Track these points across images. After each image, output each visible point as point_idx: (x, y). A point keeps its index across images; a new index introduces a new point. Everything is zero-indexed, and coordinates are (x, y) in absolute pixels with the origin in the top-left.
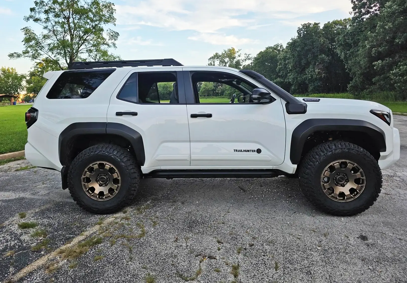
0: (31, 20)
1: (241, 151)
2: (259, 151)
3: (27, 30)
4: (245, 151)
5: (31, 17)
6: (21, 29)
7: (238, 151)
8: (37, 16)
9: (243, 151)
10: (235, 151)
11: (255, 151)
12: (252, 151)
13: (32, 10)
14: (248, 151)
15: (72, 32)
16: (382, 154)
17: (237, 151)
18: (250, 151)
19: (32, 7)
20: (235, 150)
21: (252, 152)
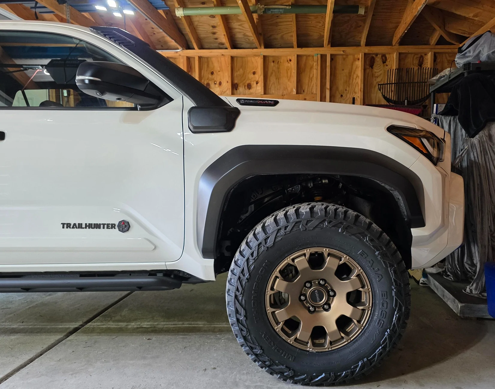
1: (80, 226)
2: (124, 226)
4: (90, 226)
7: (73, 228)
9: (84, 226)
10: (65, 226)
11: (113, 226)
12: (106, 226)
14: (97, 226)
16: (415, 232)
17: (68, 226)
18: (102, 226)
20: (63, 224)
21: (107, 228)
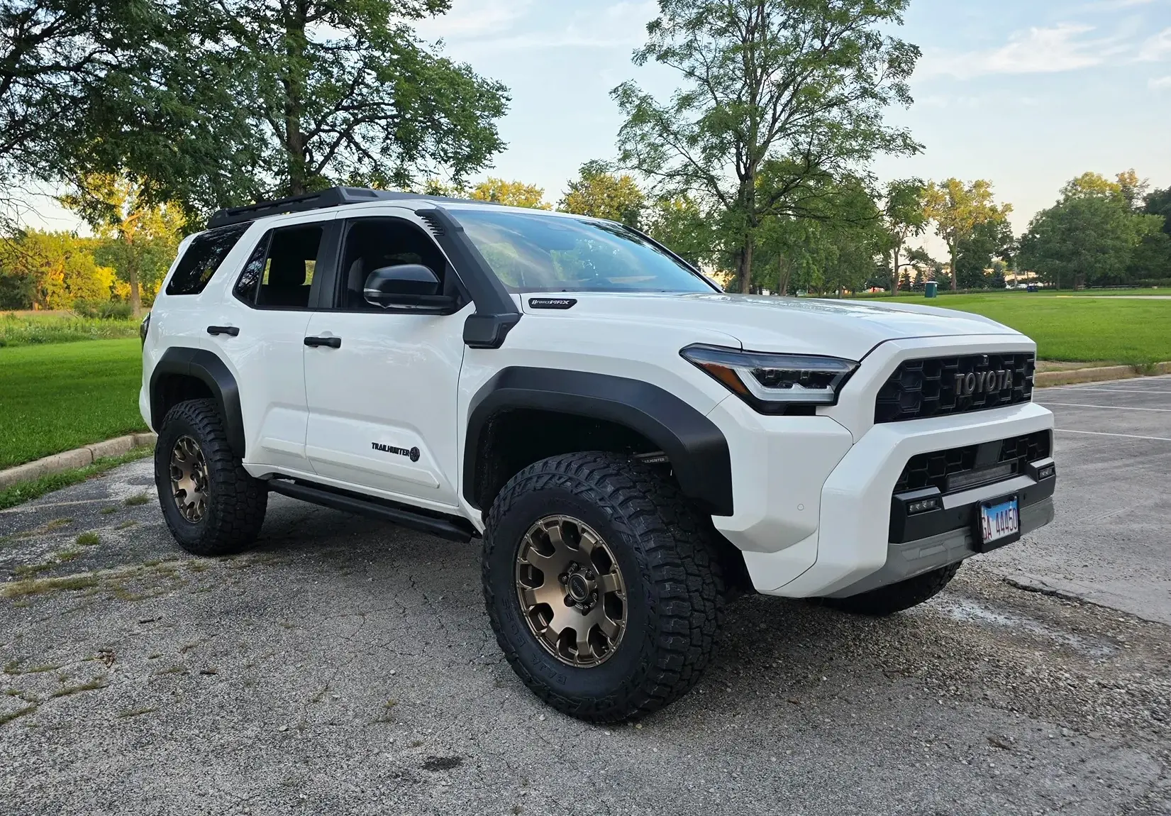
0: (652, 58)
1: (384, 448)
3: (624, 94)
4: (390, 449)
5: (651, 49)
6: (611, 93)
7: (379, 449)
8: (668, 42)
9: (387, 448)
11: (407, 453)
12: (402, 452)
13: (653, 26)
14: (396, 451)
15: (759, 74)
17: (377, 446)
18: (399, 451)
19: (653, 19)
